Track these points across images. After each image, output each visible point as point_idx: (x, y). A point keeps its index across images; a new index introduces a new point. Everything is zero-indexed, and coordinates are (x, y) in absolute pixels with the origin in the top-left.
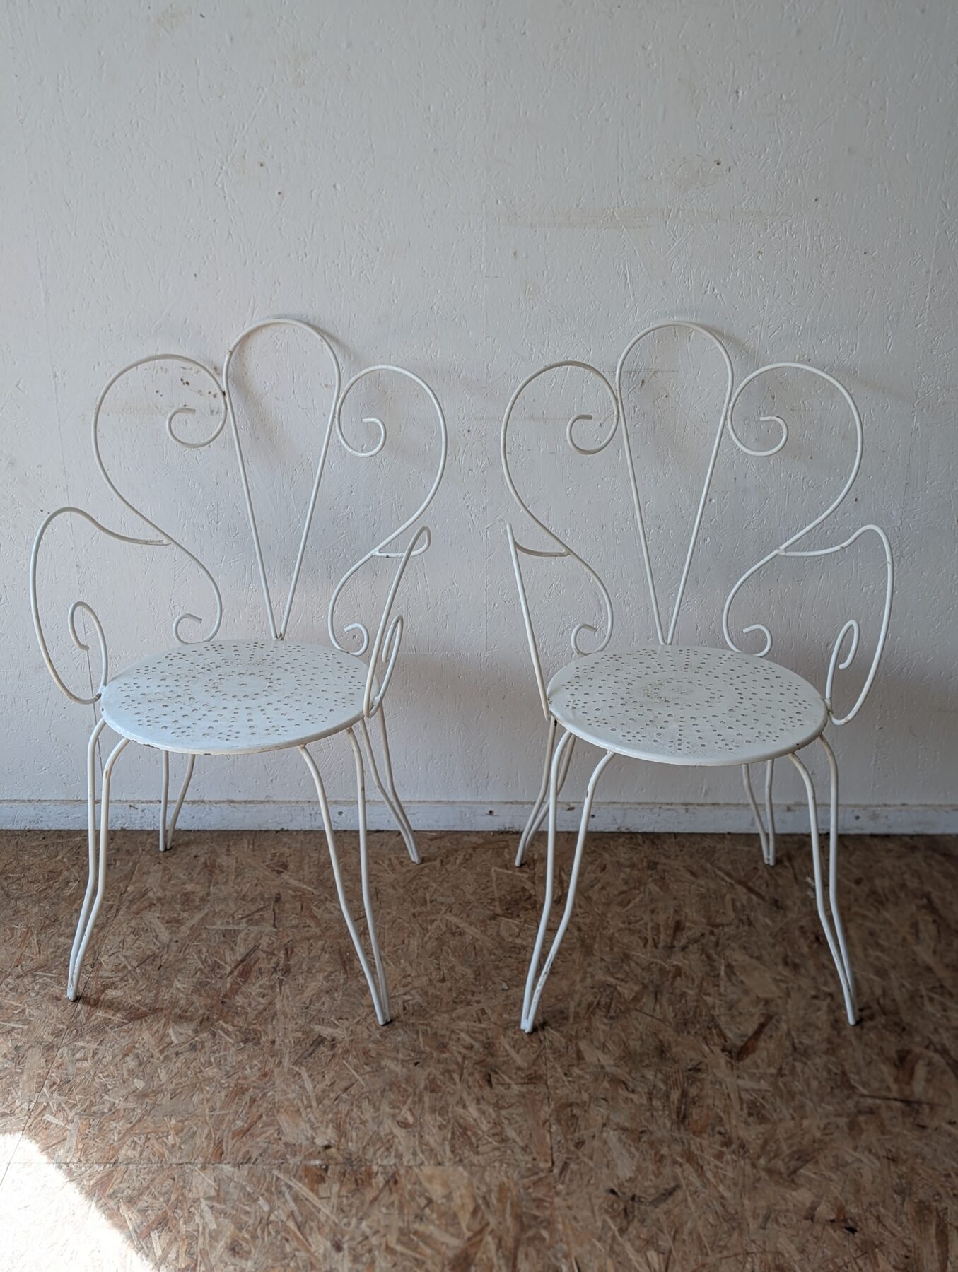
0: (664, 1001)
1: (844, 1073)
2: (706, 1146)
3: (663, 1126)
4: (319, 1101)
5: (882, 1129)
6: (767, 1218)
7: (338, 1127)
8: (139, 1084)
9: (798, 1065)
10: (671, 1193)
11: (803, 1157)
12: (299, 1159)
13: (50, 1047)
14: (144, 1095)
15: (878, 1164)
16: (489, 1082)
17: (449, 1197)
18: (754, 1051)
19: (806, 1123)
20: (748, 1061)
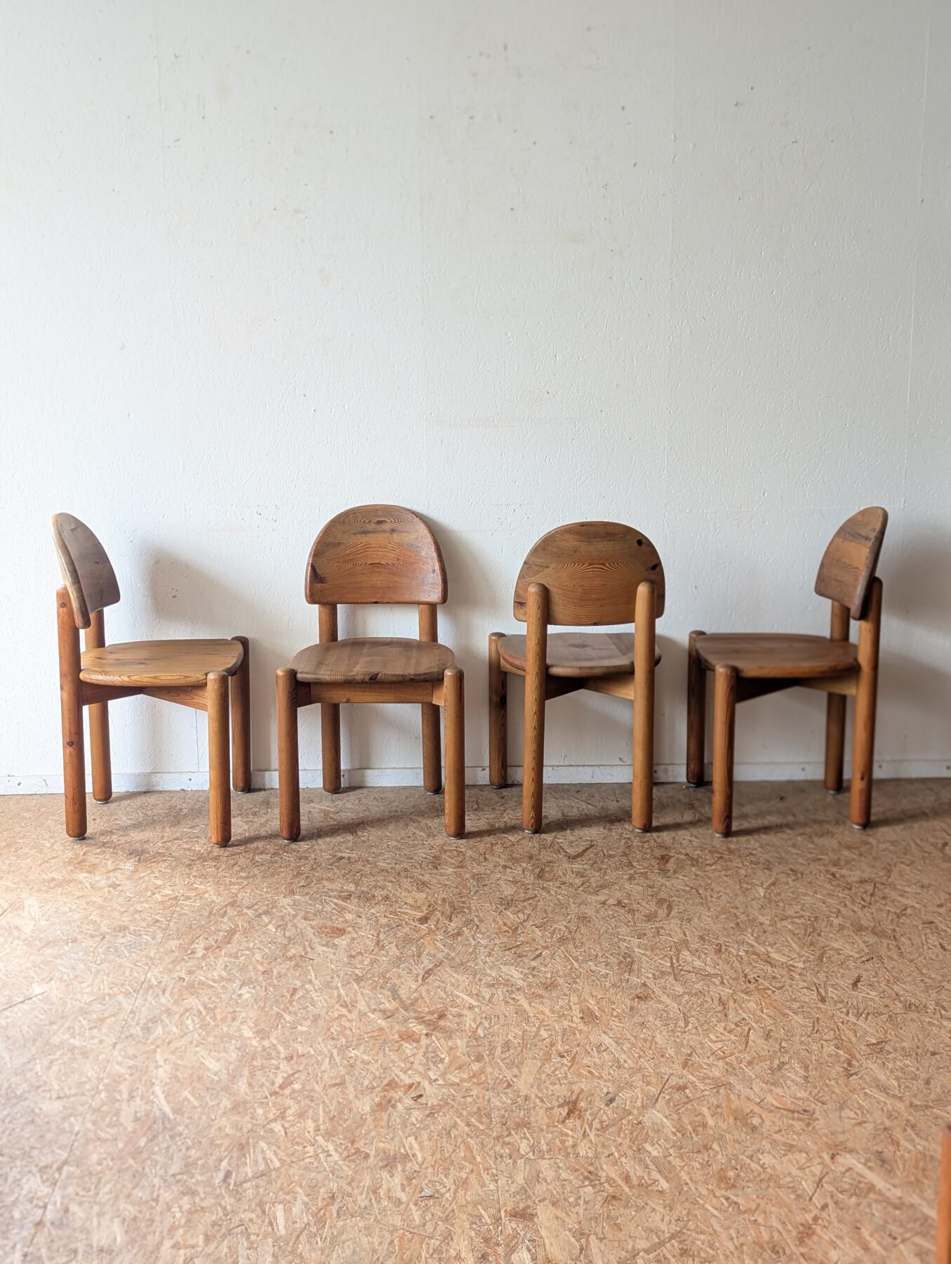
0: (534, 842)
1: (630, 863)
2: (552, 885)
3: (530, 879)
4: (344, 876)
5: (647, 878)
6: (581, 904)
7: (355, 883)
8: (244, 875)
9: (606, 860)
10: (532, 898)
11: (602, 887)
12: (335, 893)
13: (190, 865)
14: (247, 878)
15: (642, 888)
16: (437, 868)
17: (416, 901)
18: (582, 855)
19: (606, 877)
20: (579, 859)
